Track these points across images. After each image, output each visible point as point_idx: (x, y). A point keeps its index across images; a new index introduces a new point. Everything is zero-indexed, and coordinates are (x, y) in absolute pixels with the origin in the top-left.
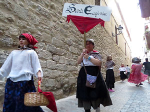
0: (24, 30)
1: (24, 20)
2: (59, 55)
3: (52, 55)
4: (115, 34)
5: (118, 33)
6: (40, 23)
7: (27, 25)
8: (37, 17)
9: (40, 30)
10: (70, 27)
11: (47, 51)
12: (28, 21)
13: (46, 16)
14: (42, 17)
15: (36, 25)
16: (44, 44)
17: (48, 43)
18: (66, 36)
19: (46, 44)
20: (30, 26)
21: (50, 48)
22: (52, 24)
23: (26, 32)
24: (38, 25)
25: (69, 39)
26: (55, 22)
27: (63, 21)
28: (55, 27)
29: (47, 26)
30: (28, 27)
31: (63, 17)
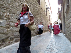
3: (17, 20)
4: (46, 11)
5: (47, 10)
6: (11, 3)
9: (11, 7)
12: (4, 1)
15: (9, 4)
16: (13, 14)
17: (15, 14)
19: (14, 15)
20: (6, 4)
21: (16, 17)
22: (17, 4)
23: (4, 7)
24: (10, 4)
26: (19, 3)
27: (23, 3)
28: (19, 6)
29: (15, 5)
30: (4, 5)
31: (23, 1)
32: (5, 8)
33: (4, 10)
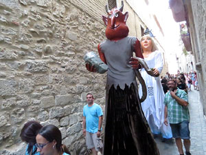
0: (14, 110)
1: (11, 96)
2: (68, 115)
3: (59, 121)
7: (17, 100)
8: (29, 80)
9: (37, 97)
10: (78, 66)
11: (51, 119)
12: (16, 94)
13: (40, 72)
14: (35, 75)
16: (46, 112)
17: (50, 107)
18: (74, 83)
19: (48, 111)
21: (55, 114)
22: (51, 77)
23: (18, 110)
24: (32, 91)
25: (78, 85)
26: (54, 72)
27: (67, 63)
28: (56, 80)
29: (45, 85)
30: (18, 102)
31: (66, 58)
32: (23, 110)
33: (20, 115)
